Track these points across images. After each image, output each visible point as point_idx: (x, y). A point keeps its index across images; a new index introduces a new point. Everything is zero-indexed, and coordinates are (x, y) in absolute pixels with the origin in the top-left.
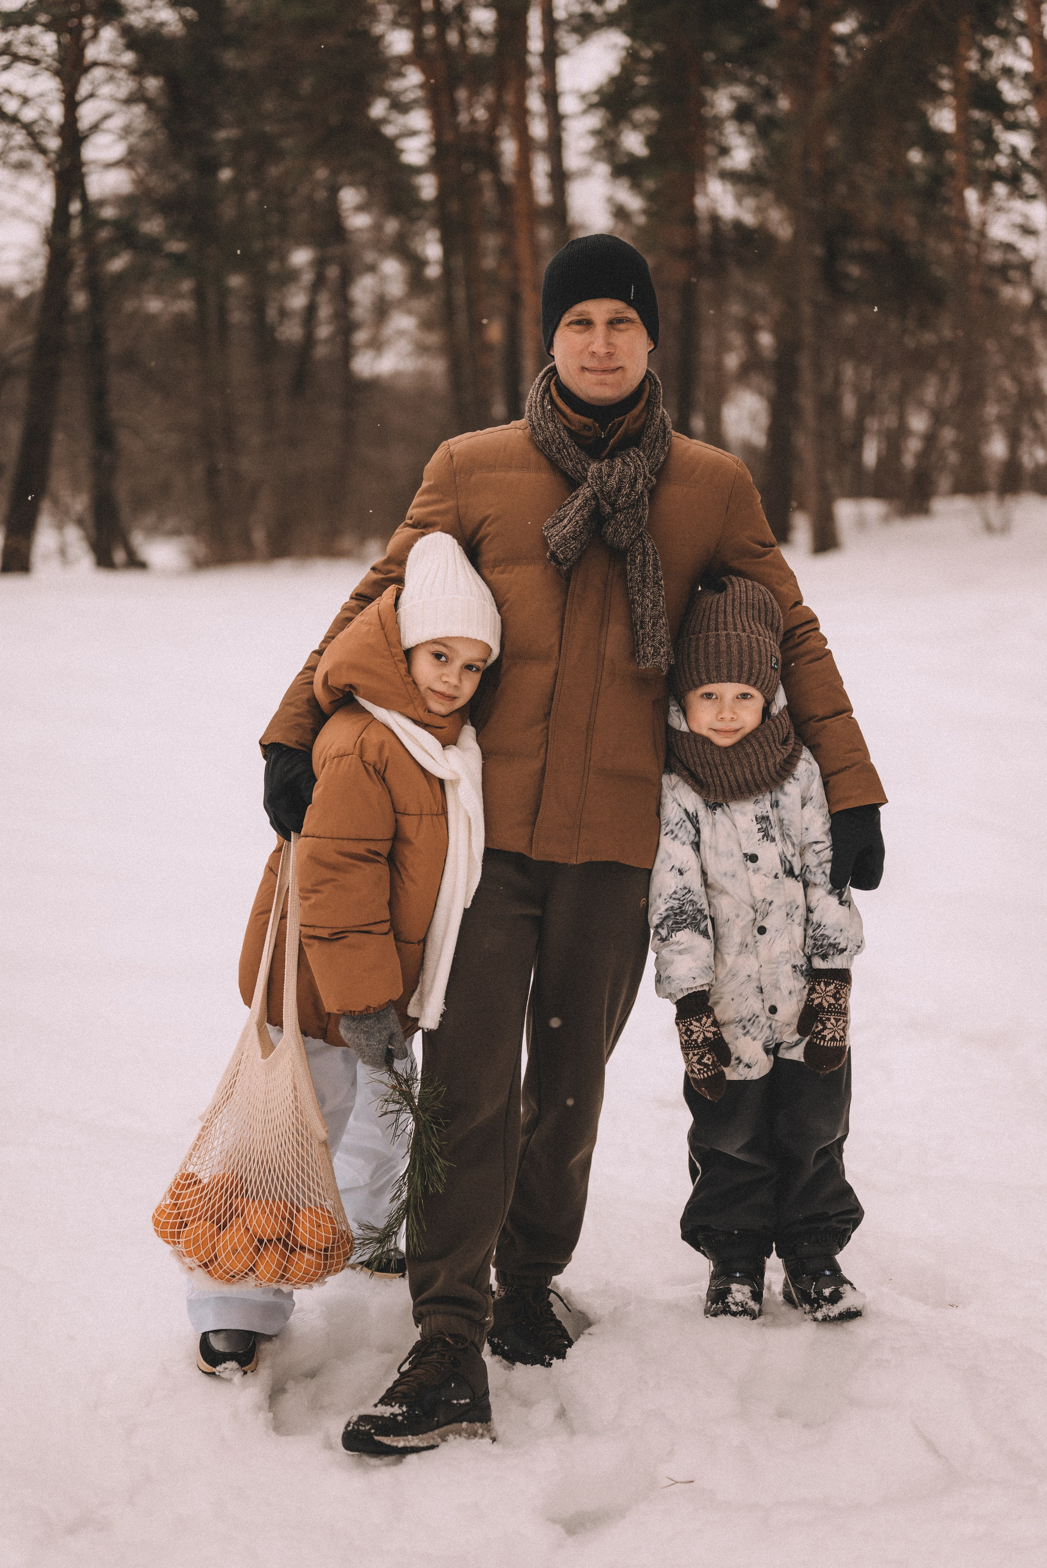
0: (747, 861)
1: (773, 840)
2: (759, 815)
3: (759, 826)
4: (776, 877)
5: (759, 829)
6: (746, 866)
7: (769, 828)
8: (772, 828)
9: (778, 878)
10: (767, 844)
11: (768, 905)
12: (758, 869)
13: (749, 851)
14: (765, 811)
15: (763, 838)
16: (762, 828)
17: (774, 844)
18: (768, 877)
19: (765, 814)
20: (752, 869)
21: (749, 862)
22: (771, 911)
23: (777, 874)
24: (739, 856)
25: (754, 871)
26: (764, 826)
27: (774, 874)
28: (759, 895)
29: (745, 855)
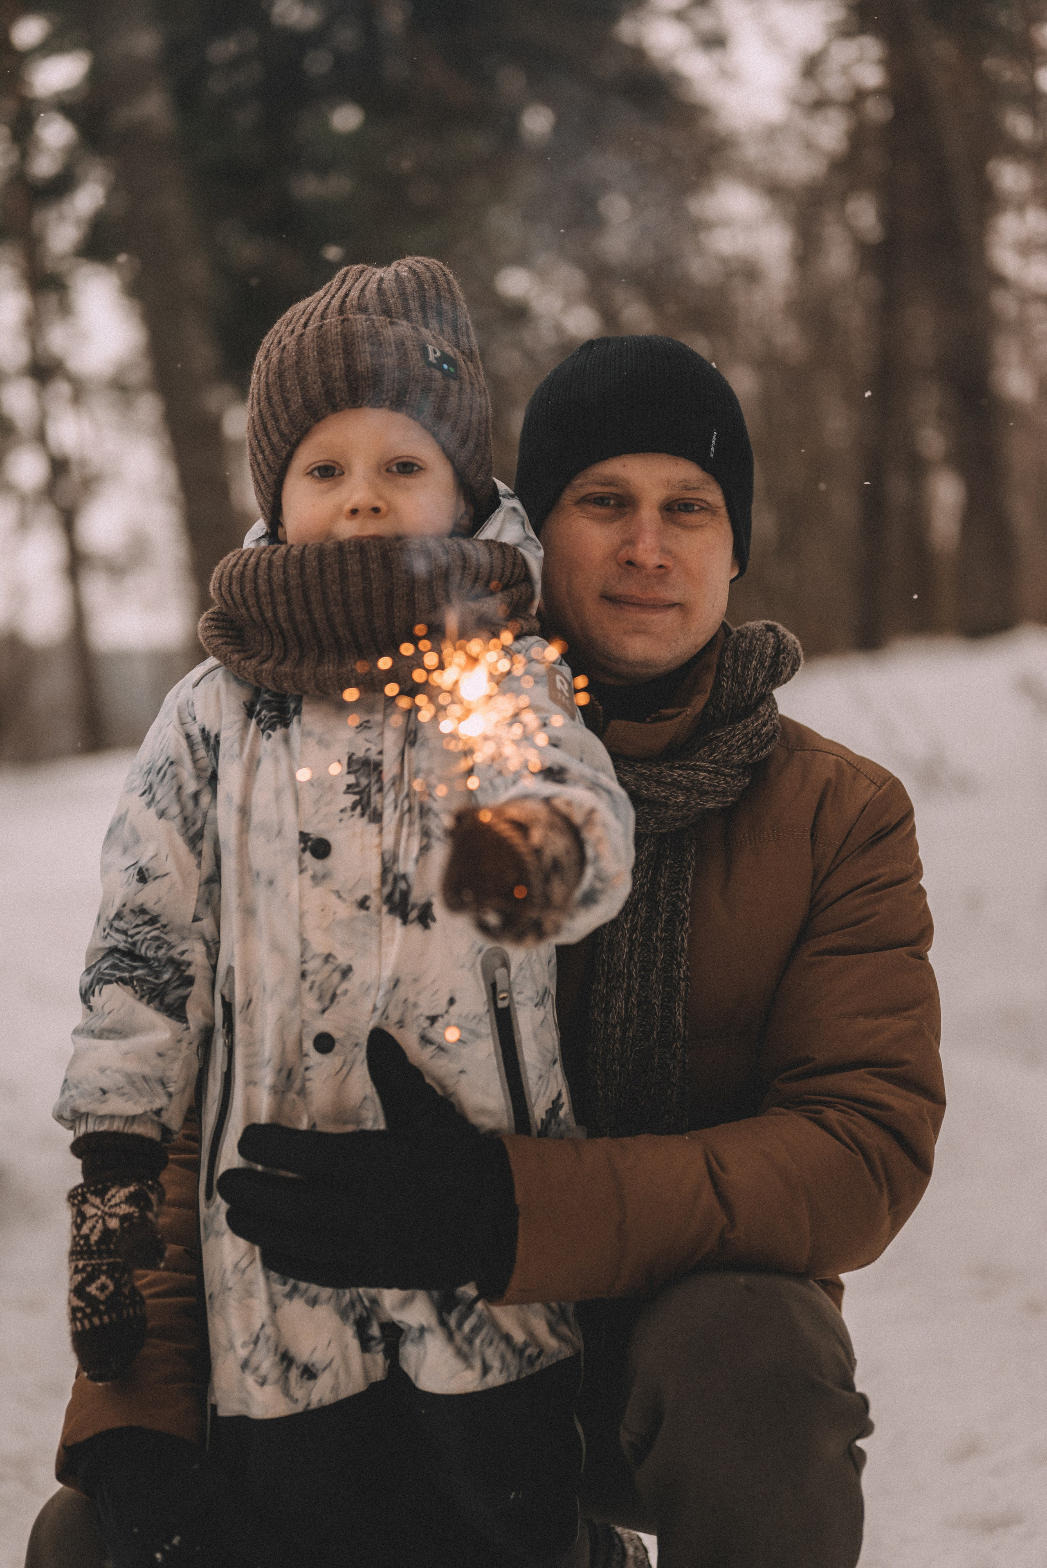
0: (304, 850)
1: (376, 817)
2: (360, 754)
3: (352, 779)
4: (363, 904)
5: (349, 786)
6: (300, 861)
7: (374, 789)
8: (380, 790)
9: (367, 908)
10: (360, 824)
11: (336, 976)
12: (325, 877)
13: (315, 829)
14: (374, 750)
15: (353, 808)
16: (357, 785)
17: (374, 828)
18: (344, 900)
19: (374, 756)
20: (310, 872)
21: (308, 855)
22: (346, 992)
23: (366, 898)
24: (292, 840)
25: (314, 877)
26: (364, 782)
27: (359, 895)
28: (319, 944)
29: (304, 837)
